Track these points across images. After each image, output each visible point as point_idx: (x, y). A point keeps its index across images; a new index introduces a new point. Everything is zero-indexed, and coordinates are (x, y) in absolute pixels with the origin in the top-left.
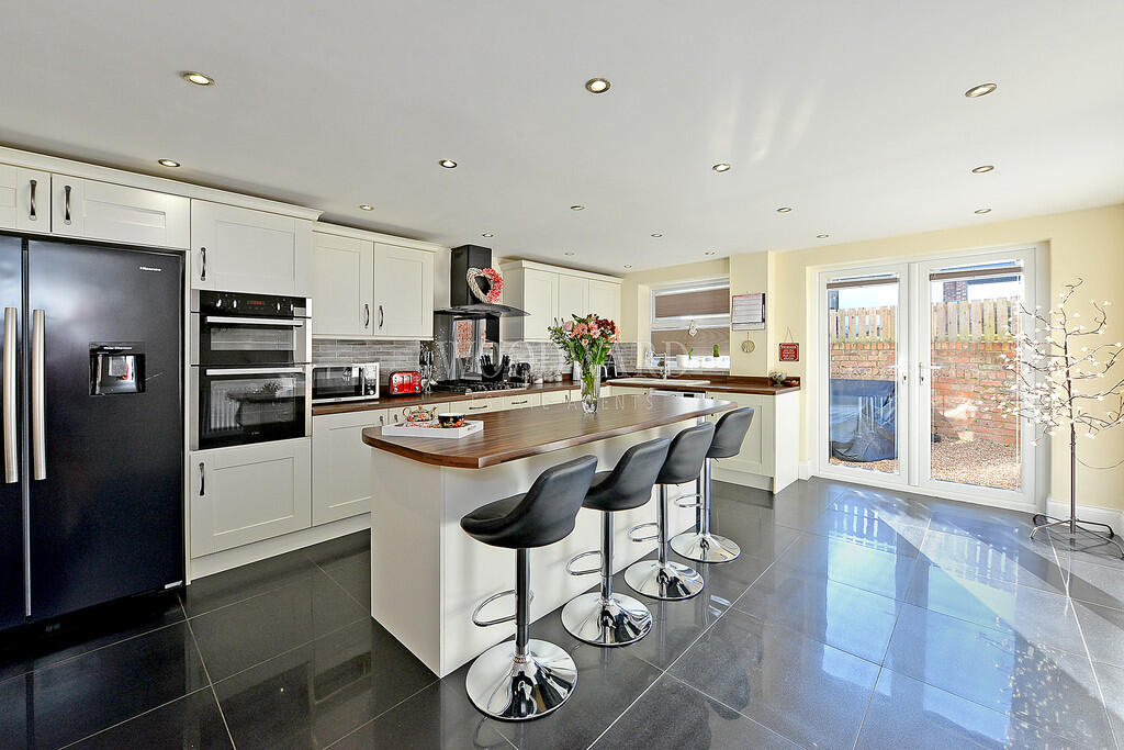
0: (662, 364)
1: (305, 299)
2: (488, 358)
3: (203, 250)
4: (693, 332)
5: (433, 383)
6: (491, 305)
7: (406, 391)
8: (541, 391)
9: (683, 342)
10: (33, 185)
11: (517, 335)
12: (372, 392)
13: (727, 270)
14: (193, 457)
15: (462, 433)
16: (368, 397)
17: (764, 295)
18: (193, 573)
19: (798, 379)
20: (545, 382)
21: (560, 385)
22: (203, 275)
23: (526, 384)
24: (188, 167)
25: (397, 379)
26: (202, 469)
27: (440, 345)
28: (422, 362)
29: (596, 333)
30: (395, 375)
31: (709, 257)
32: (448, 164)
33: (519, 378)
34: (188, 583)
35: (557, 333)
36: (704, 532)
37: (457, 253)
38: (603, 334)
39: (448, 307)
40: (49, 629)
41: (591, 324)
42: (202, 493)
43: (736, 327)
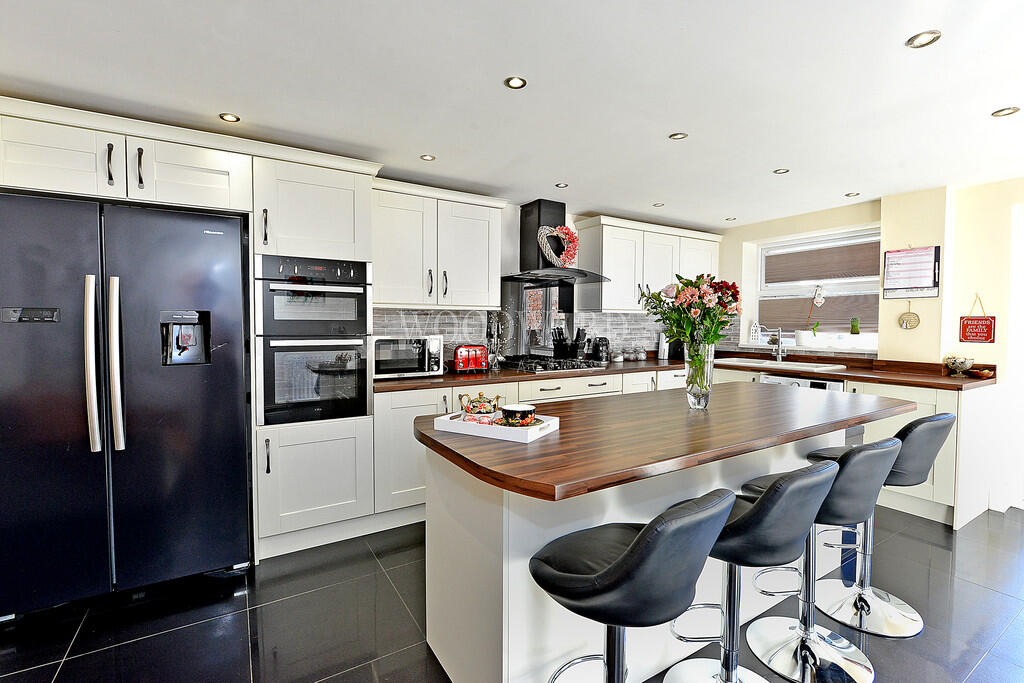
0: (774, 341)
1: (365, 263)
2: (560, 332)
3: (265, 211)
4: (820, 301)
5: (501, 358)
6: (565, 269)
7: (472, 367)
8: (622, 372)
9: (805, 315)
10: (110, 147)
11: (594, 305)
12: (435, 368)
13: (877, 216)
14: (261, 432)
15: (532, 434)
16: (432, 373)
17: (937, 249)
18: (262, 552)
19: (993, 368)
20: (626, 360)
21: (643, 365)
22: (266, 239)
23: (604, 363)
24: (248, 121)
25: (463, 352)
26: (267, 446)
27: (509, 317)
28: (490, 335)
29: (712, 300)
30: (461, 349)
31: (853, 200)
32: (516, 83)
33: (597, 355)
34: (257, 563)
35: (654, 301)
36: (862, 584)
37: (527, 210)
38: (721, 303)
39: (516, 271)
40: (135, 597)
41: (705, 287)
42: (268, 471)
43: (889, 294)
